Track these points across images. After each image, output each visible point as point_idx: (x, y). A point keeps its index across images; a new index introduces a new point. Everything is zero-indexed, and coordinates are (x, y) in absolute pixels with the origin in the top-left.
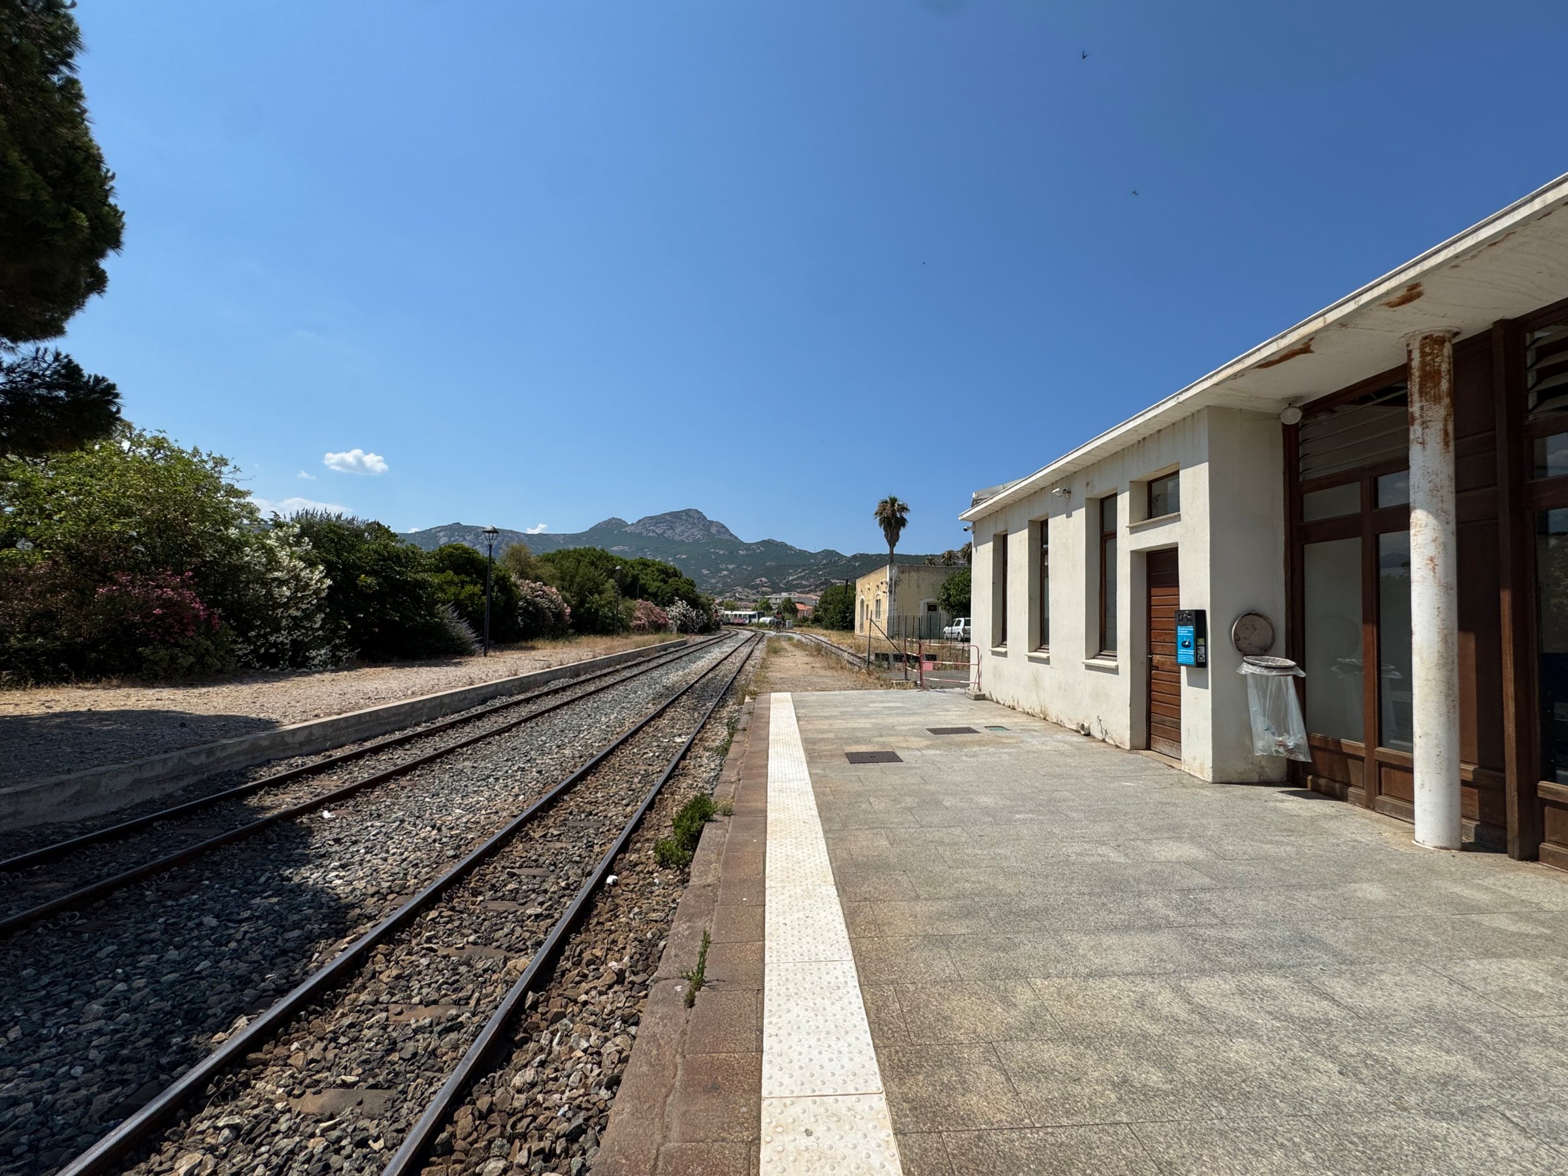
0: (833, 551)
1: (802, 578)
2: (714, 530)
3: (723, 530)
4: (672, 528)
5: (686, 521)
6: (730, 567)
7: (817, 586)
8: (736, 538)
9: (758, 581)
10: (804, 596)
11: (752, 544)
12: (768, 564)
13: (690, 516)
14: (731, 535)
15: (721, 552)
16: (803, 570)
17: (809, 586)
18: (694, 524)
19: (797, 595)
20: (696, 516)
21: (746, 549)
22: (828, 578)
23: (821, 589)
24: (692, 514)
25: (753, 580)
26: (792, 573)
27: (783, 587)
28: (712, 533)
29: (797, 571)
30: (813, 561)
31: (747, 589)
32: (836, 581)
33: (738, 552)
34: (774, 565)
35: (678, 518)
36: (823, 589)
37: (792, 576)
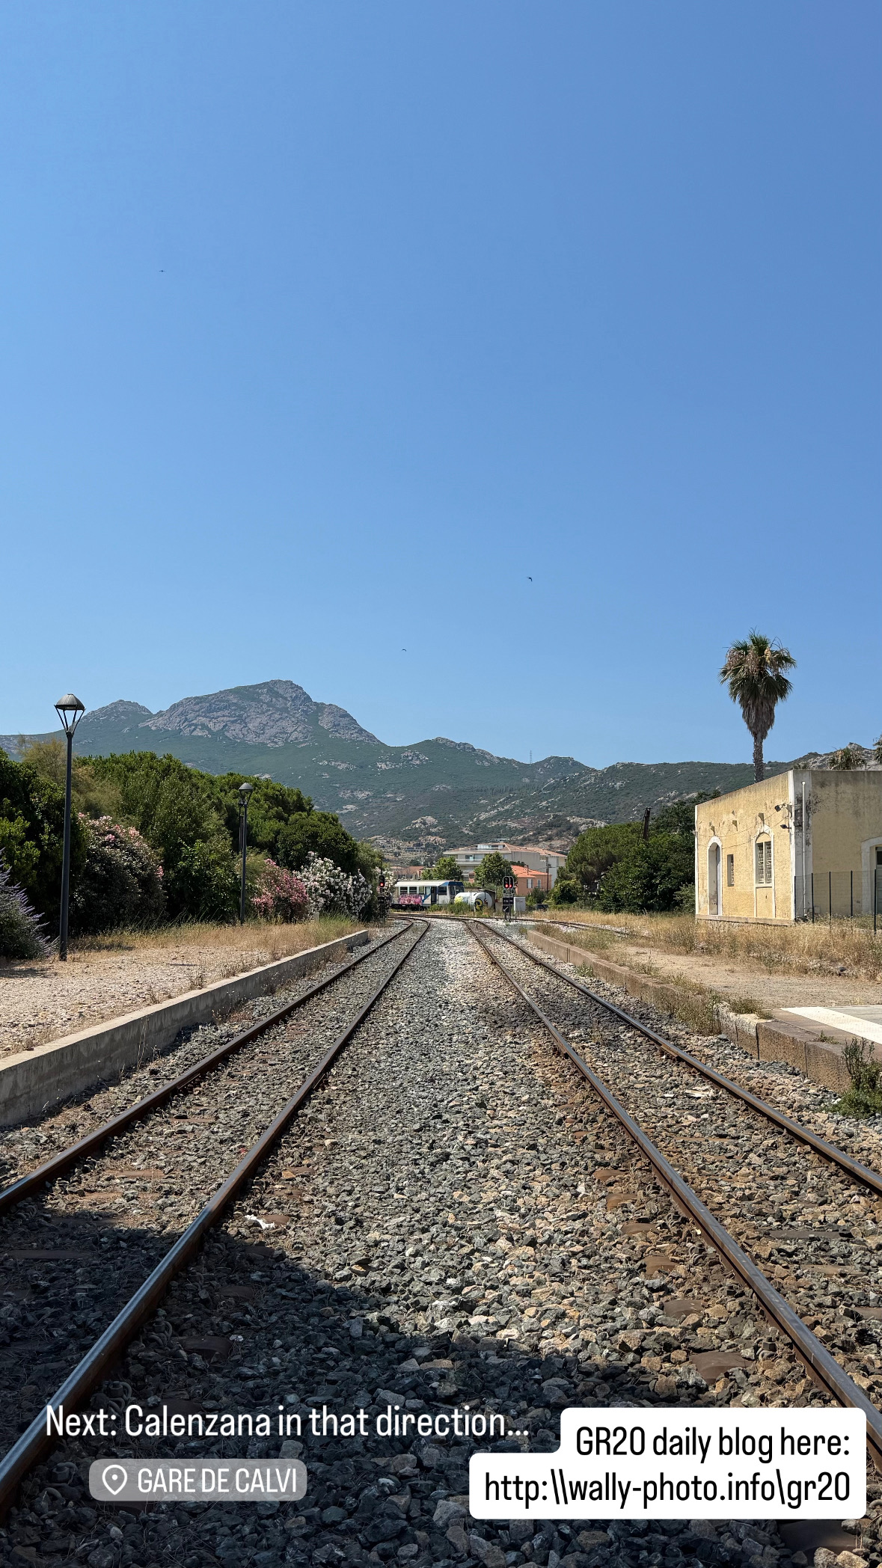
0: (566, 760)
1: (507, 815)
2: (325, 722)
3: (344, 721)
4: (242, 720)
5: (269, 704)
6: (361, 795)
7: (539, 832)
8: (372, 737)
9: (418, 823)
10: (519, 849)
11: (403, 749)
12: (437, 788)
13: (277, 695)
14: (361, 731)
15: (342, 766)
16: (509, 799)
17: (521, 832)
18: (285, 710)
19: (510, 848)
20: (290, 694)
21: (393, 760)
22: (561, 813)
23: (550, 835)
24: (281, 692)
25: (408, 822)
26: (485, 806)
27: (471, 833)
28: (323, 728)
29: (495, 801)
30: (527, 780)
31: (397, 839)
32: (577, 820)
33: (374, 766)
34: (448, 790)
35: (253, 700)
36: (557, 835)
37: (487, 812)
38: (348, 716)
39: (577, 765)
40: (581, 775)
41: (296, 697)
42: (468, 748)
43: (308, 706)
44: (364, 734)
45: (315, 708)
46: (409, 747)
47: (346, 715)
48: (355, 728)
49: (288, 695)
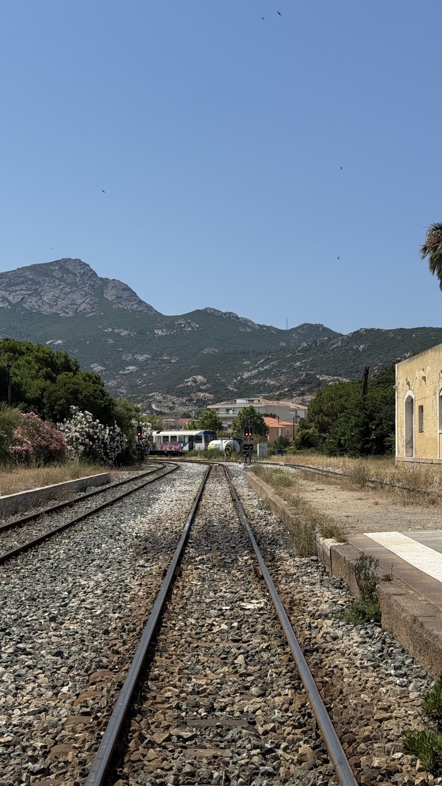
0: (318, 326)
1: (267, 374)
2: (110, 295)
3: (126, 294)
4: (37, 293)
5: (61, 280)
6: (141, 358)
7: (293, 388)
8: (150, 308)
9: (189, 382)
10: (274, 403)
11: (177, 318)
12: (206, 351)
13: (68, 271)
14: (141, 302)
15: (124, 333)
16: (267, 361)
17: (279, 388)
18: (75, 284)
19: (264, 403)
20: (79, 271)
21: (167, 327)
22: (312, 372)
23: (302, 391)
24: (71, 268)
25: (182, 380)
26: (248, 366)
27: (235, 390)
28: (108, 300)
29: (256, 362)
30: (284, 344)
31: (172, 395)
32: (326, 377)
33: (152, 332)
34: (216, 353)
35: (47, 275)
36: (308, 391)
37: (249, 371)
38: (129, 289)
39: (326, 331)
40: (330, 339)
41: (84, 273)
42: (233, 317)
43: (94, 281)
44: (143, 305)
45: (100, 282)
46: (182, 316)
47: (127, 288)
48: (136, 300)
49: (76, 272)
